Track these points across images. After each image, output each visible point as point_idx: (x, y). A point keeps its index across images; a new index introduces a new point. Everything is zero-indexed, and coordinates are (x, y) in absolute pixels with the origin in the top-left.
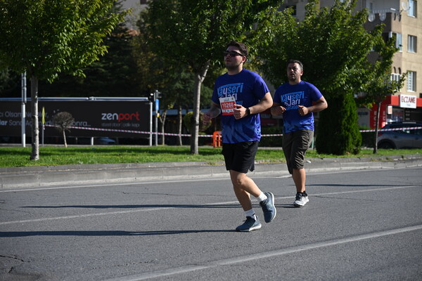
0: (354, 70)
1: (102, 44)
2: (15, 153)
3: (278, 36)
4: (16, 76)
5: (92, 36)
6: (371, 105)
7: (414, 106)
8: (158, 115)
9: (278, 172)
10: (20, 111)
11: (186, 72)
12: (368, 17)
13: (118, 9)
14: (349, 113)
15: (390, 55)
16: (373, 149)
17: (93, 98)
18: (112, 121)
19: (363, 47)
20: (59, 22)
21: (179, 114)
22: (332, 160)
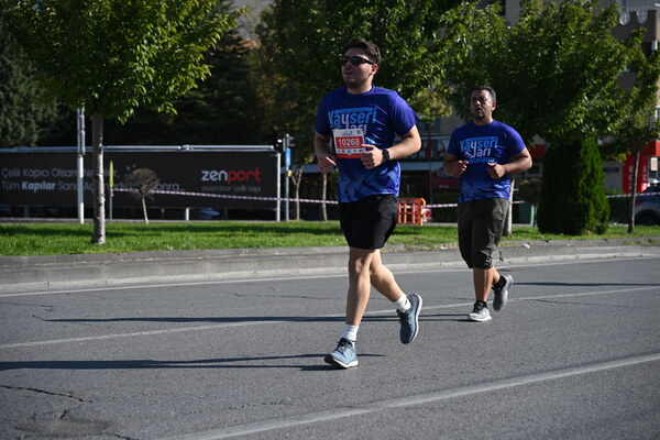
0: (597, 102)
1: (202, 62)
2: (68, 232)
3: (477, 48)
4: (68, 114)
5: (187, 49)
6: (624, 156)
8: (290, 173)
10: (75, 167)
12: (618, 17)
13: (227, 8)
14: (589, 169)
15: (654, 78)
16: (627, 226)
17: (188, 148)
18: (217, 183)
19: (612, 64)
20: (135, 28)
22: (563, 243)
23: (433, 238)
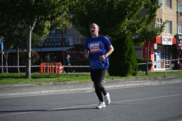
0: (132, 21)
6: (143, 43)
7: (171, 43)
8: (3, 53)
9: (84, 89)
11: (22, 24)
14: (129, 49)
15: (155, 10)
16: (145, 72)
19: (138, 5)
21: (17, 52)
22: (119, 80)
23: (65, 79)
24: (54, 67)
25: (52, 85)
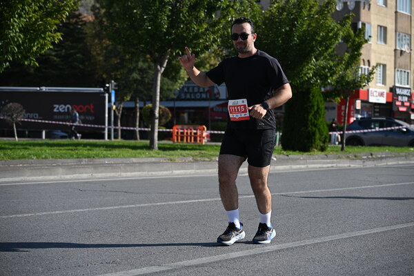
0: (322, 63)
1: (56, 31)
5: (45, 22)
6: (339, 99)
7: (383, 100)
8: (114, 107)
11: (144, 61)
12: (336, 5)
14: (316, 108)
15: (359, 46)
16: (340, 146)
17: (44, 89)
19: (332, 37)
20: (10, 6)
21: (136, 107)
22: (298, 157)
23: (212, 153)
24: (195, 133)
25: (191, 162)
